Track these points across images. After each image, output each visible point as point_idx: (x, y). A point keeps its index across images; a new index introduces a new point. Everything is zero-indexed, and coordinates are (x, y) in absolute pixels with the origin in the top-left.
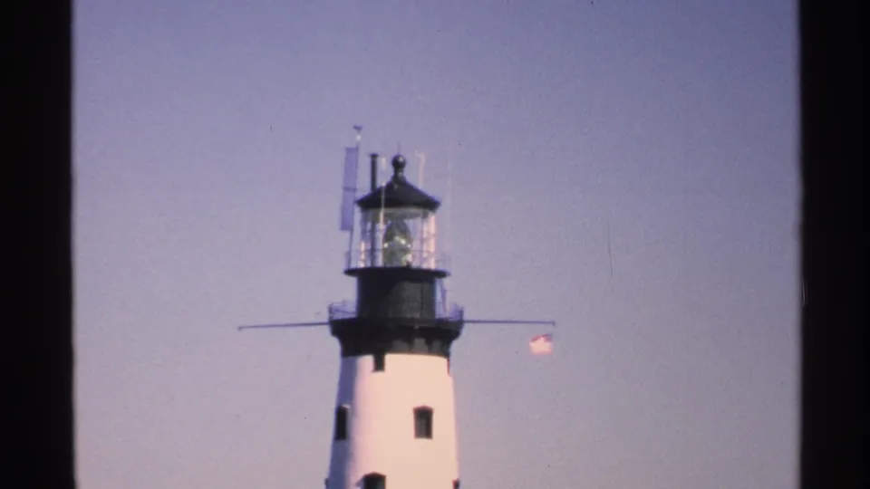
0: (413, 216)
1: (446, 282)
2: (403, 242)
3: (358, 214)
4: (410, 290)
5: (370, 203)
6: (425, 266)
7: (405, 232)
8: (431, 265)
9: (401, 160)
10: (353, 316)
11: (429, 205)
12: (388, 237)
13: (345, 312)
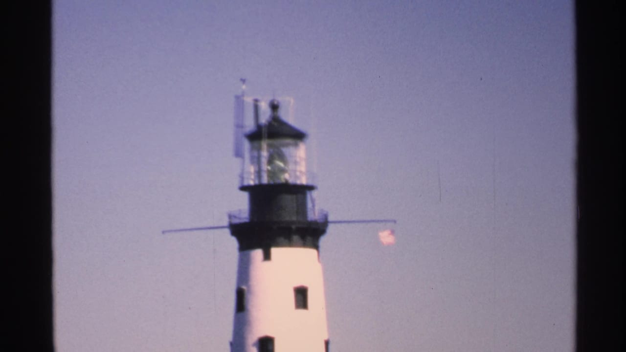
0: (287, 145)
1: (315, 194)
2: (281, 164)
3: (246, 144)
4: (288, 200)
5: (255, 137)
6: (298, 182)
7: (282, 157)
8: (303, 181)
9: (276, 103)
10: (247, 221)
11: (298, 136)
12: (270, 161)
13: (240, 218)
